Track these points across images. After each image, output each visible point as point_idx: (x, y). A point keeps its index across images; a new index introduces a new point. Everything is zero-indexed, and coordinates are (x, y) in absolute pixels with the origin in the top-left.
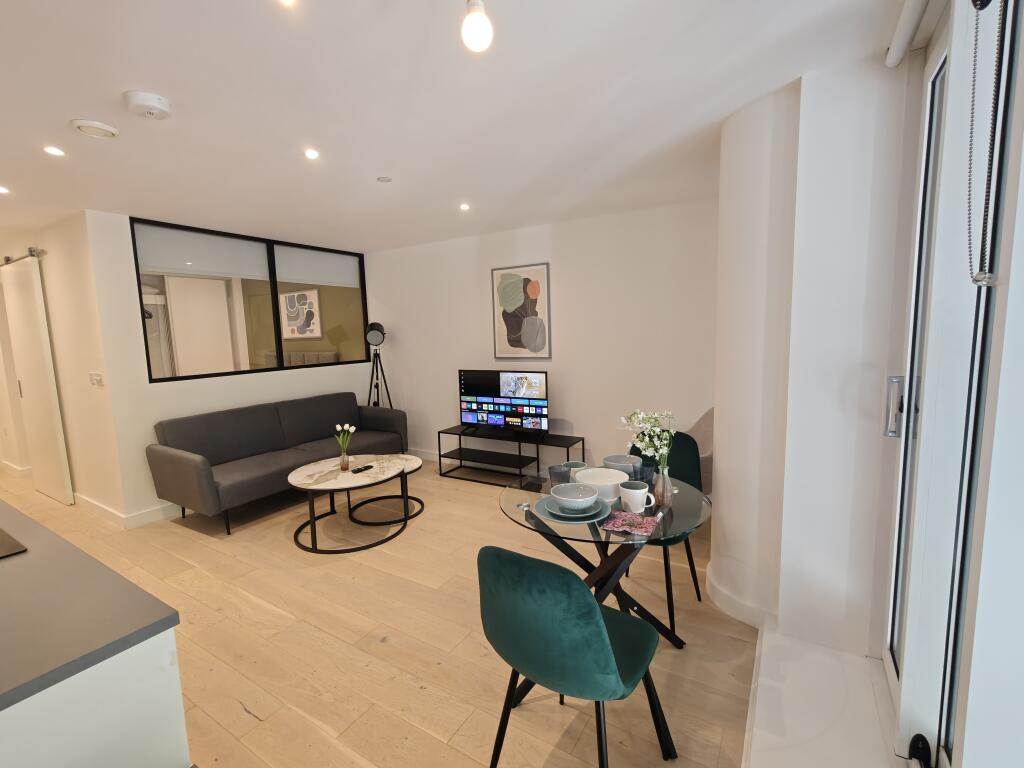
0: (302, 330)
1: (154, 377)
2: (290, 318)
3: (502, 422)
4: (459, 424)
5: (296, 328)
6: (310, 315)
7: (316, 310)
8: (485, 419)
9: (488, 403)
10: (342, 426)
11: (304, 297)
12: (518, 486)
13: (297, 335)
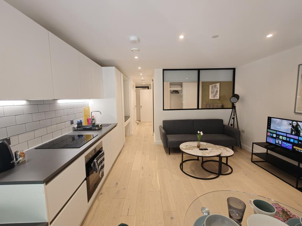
0: (214, 96)
1: (164, 109)
2: (212, 93)
3: (291, 148)
4: (265, 142)
5: (213, 96)
6: (217, 91)
7: (218, 90)
8: (280, 143)
9: (283, 136)
10: (200, 132)
11: (216, 86)
12: (295, 186)
13: (213, 98)
